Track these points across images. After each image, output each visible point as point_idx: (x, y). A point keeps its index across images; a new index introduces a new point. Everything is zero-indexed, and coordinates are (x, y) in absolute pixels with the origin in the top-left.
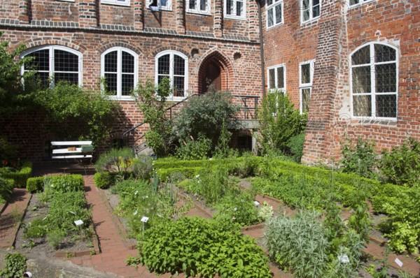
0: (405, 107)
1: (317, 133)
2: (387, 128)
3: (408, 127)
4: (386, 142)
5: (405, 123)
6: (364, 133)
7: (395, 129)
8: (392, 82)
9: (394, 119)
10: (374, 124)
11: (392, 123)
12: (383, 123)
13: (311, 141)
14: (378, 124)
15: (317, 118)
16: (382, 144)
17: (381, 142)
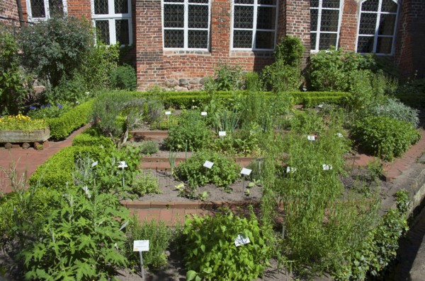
0: (218, 40)
1: (152, 63)
2: (203, 57)
3: (220, 55)
4: (203, 68)
5: (218, 52)
6: (181, 62)
7: (210, 57)
8: (204, 20)
9: (206, 50)
10: (190, 54)
11: (205, 53)
12: (198, 53)
13: (146, 72)
14: (194, 54)
15: (149, 50)
16: (199, 70)
17: (198, 68)
